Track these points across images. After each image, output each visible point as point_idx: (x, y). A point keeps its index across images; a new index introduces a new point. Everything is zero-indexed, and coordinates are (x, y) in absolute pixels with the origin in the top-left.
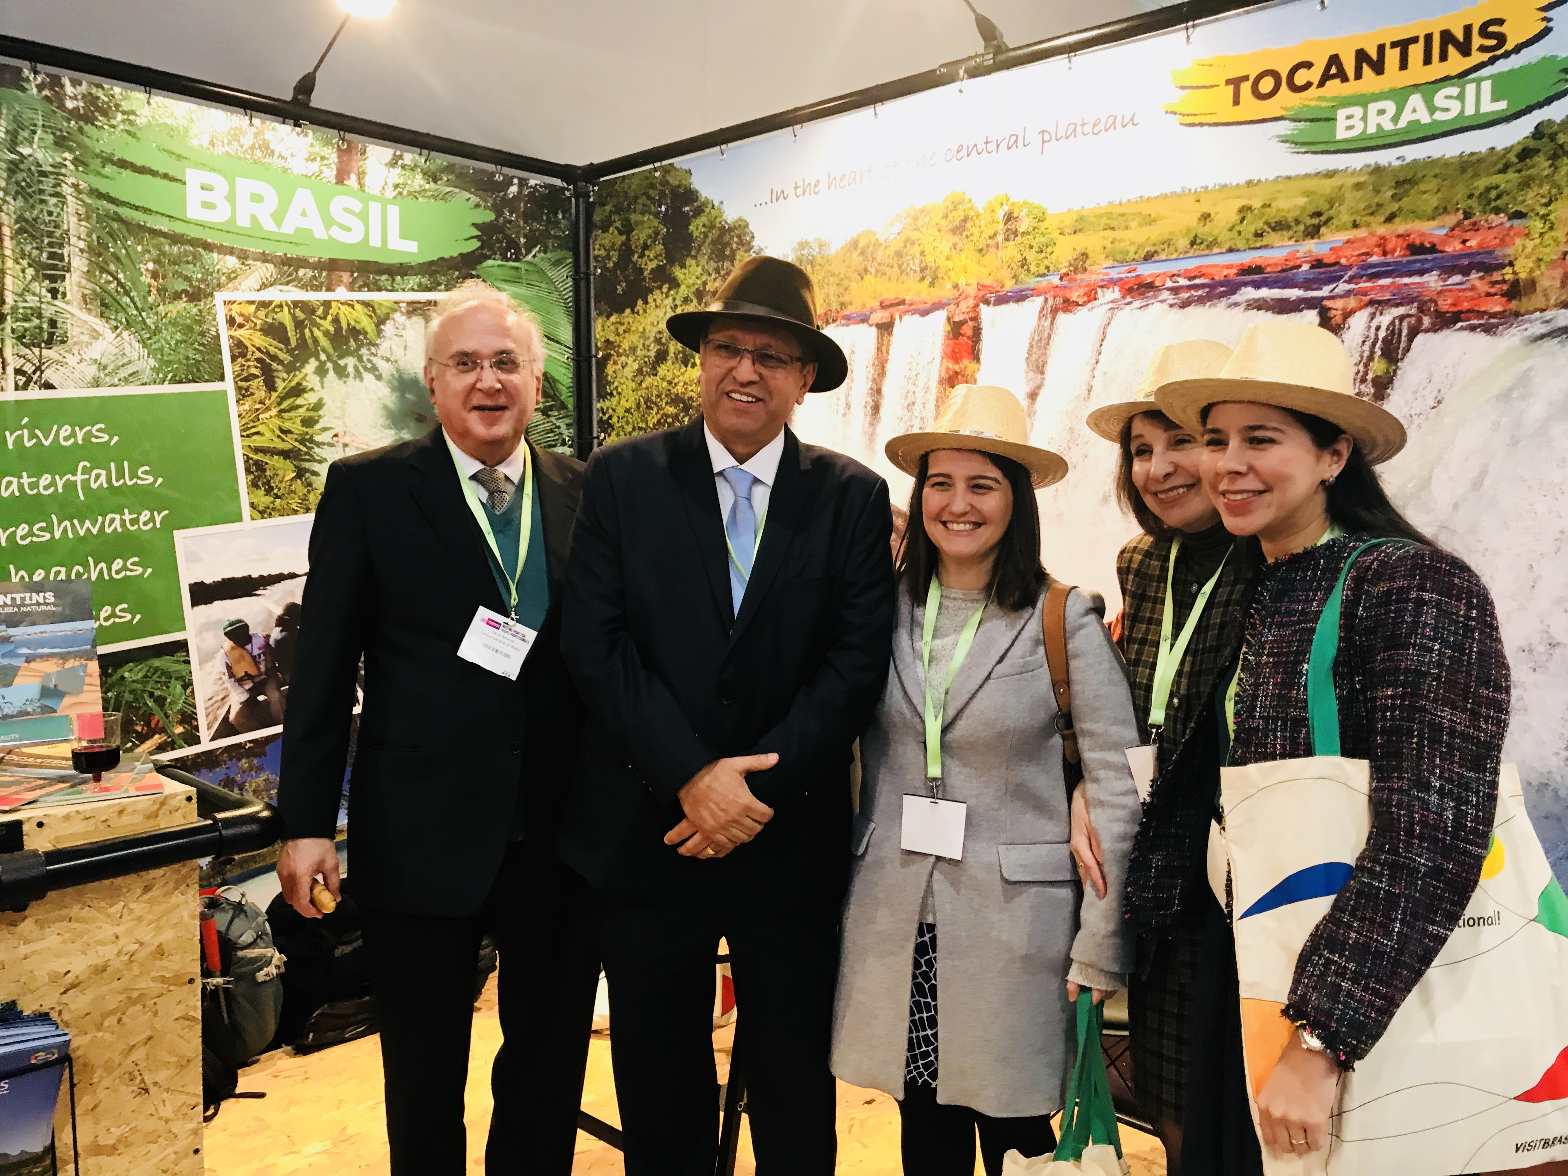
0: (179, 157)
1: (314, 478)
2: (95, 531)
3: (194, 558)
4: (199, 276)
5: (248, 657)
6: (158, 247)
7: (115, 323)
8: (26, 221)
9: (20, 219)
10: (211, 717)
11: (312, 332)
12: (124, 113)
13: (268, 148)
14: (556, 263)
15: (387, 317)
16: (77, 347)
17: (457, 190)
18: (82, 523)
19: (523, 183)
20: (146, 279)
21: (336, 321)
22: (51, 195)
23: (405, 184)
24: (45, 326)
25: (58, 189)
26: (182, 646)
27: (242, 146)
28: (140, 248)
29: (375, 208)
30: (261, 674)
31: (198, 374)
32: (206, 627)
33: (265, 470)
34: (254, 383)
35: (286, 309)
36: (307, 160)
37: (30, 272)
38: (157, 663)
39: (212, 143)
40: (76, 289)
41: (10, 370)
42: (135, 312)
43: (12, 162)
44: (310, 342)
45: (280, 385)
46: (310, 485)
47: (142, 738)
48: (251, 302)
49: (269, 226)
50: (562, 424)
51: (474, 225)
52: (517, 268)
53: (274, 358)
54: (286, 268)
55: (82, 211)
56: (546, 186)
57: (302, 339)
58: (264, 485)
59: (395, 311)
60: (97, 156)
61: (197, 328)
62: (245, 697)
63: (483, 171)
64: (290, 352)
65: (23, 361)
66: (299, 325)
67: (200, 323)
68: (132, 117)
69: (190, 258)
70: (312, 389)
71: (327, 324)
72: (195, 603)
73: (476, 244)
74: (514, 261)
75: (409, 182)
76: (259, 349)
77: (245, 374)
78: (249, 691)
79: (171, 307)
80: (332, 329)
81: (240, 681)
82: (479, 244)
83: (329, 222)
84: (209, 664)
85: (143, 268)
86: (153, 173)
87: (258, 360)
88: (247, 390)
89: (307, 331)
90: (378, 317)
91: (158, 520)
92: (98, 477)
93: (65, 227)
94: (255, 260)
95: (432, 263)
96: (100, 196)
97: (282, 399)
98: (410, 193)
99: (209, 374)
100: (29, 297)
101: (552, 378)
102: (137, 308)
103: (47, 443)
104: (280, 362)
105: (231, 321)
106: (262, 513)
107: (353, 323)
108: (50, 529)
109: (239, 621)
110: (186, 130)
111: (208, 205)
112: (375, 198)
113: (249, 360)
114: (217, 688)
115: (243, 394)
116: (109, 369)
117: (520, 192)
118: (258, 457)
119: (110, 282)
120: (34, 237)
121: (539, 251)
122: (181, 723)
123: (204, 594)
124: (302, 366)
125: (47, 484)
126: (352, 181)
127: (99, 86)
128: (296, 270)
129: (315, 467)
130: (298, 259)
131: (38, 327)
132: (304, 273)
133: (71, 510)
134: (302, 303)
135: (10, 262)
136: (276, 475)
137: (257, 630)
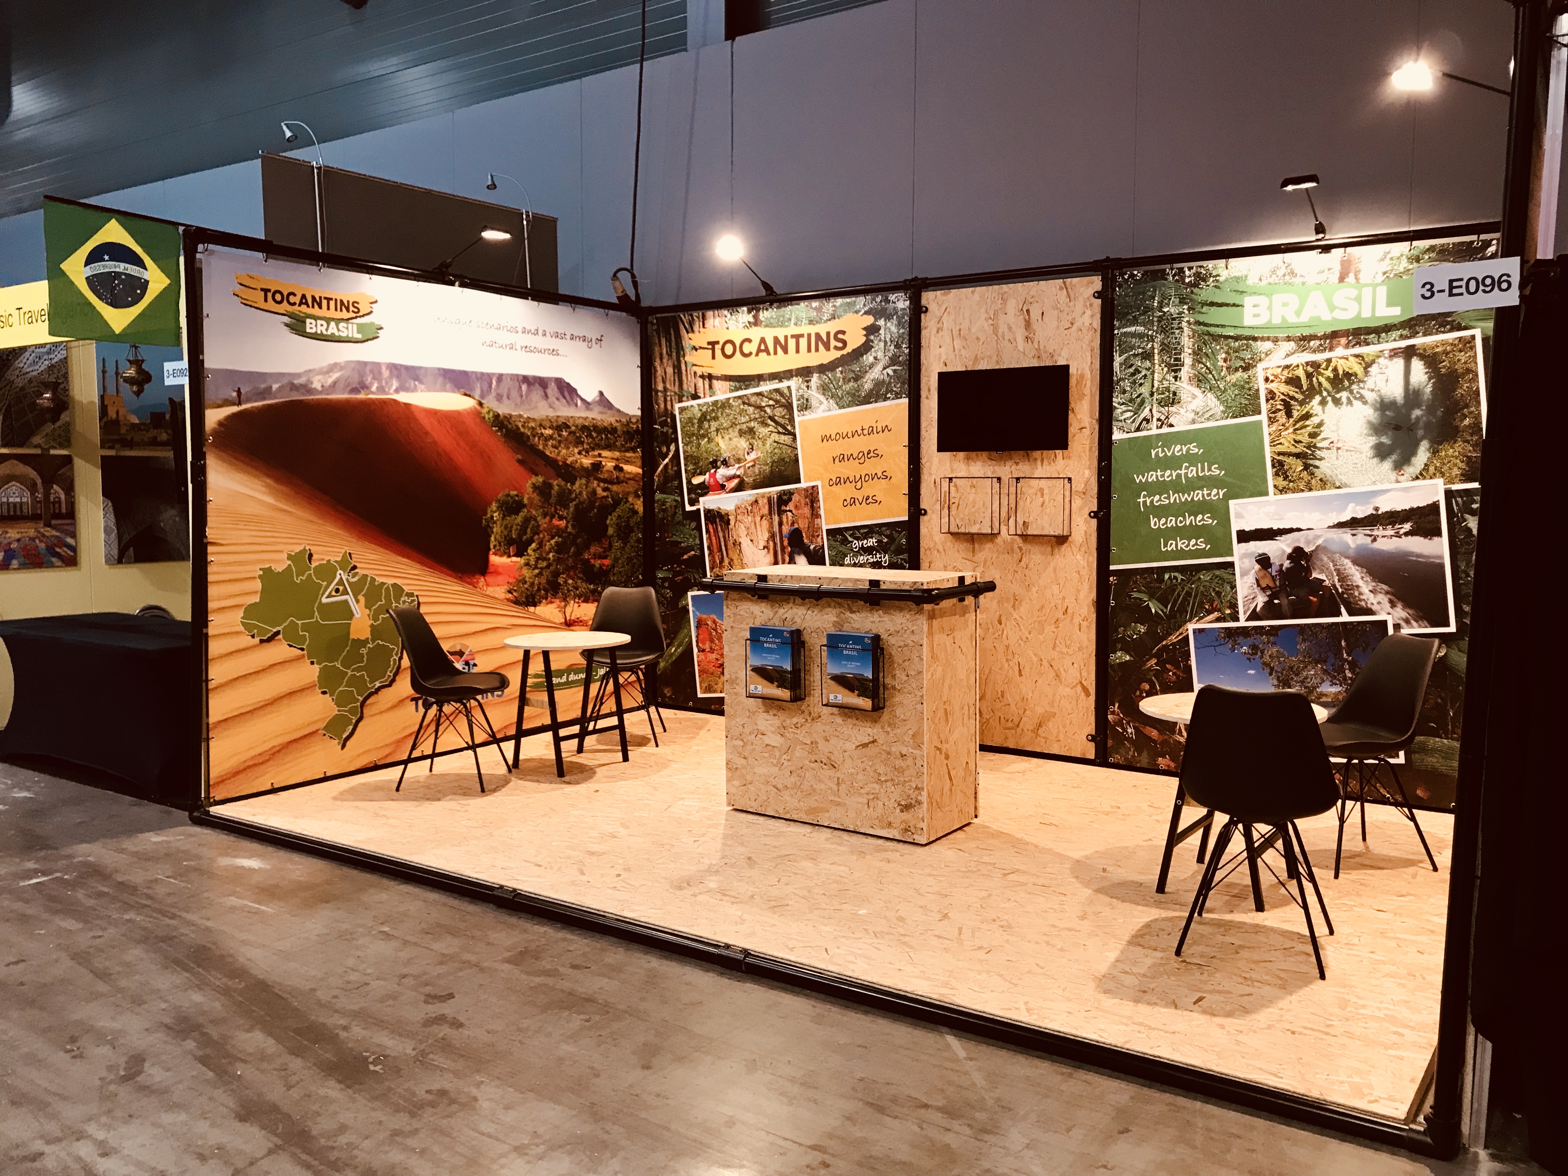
0: (1242, 292)
1: (1315, 469)
2: (1189, 499)
3: (1239, 516)
4: (1250, 356)
5: (1269, 576)
6: (1229, 345)
7: (1204, 389)
8: (1165, 344)
9: (1163, 344)
10: (1246, 607)
11: (1317, 379)
12: (1213, 276)
13: (1294, 273)
15: (1373, 362)
16: (1185, 404)
17: (1437, 263)
18: (1183, 495)
20: (1221, 363)
21: (1335, 370)
22: (1177, 329)
23: (1392, 271)
24: (1171, 395)
25: (1180, 325)
26: (1231, 565)
27: (1277, 277)
28: (1218, 347)
29: (1367, 291)
30: (1276, 587)
31: (1246, 412)
33: (1284, 466)
34: (1279, 414)
35: (1301, 367)
36: (1320, 273)
37: (1166, 369)
38: (1217, 572)
39: (1260, 279)
40: (1186, 374)
41: (1155, 419)
42: (1214, 382)
43: (1160, 317)
44: (1316, 385)
45: (1296, 414)
46: (1313, 474)
47: (1209, 612)
48: (1279, 367)
49: (1292, 319)
53: (1293, 398)
54: (1302, 342)
55: (1191, 334)
57: (1311, 384)
58: (1283, 474)
59: (1379, 357)
60: (1200, 303)
61: (1247, 386)
62: (1266, 599)
63: (1462, 243)
64: (1303, 393)
65: (1160, 414)
66: (1309, 376)
67: (1248, 383)
68: (1217, 278)
69: (1245, 347)
70: (1316, 415)
71: (1329, 373)
72: (1239, 541)
75: (1396, 268)
76: (1283, 394)
77: (1274, 409)
78: (1269, 596)
79: (1233, 376)
80: (1332, 376)
81: (1263, 590)
83: (1332, 308)
84: (1246, 577)
85: (1219, 357)
86: (1227, 305)
88: (1274, 418)
89: (1314, 379)
90: (1366, 363)
91: (1221, 494)
92: (1192, 471)
93: (1182, 344)
94: (1282, 341)
95: (1411, 320)
96: (1200, 324)
97: (1296, 422)
98: (1396, 275)
99: (1253, 411)
100: (1164, 382)
102: (1215, 380)
103: (1169, 454)
104: (1296, 400)
105: (1267, 380)
106: (1281, 491)
107: (1347, 370)
108: (1168, 498)
109: (1265, 554)
110: (1246, 276)
111: (1256, 316)
112: (1367, 285)
113: (1276, 401)
114: (1250, 591)
115: (1272, 421)
116: (1200, 414)
118: (1281, 458)
119: (1202, 368)
120: (1168, 352)
122: (1229, 608)
123: (1245, 537)
124: (1310, 401)
125: (1168, 475)
126: (1351, 278)
127: (1201, 267)
128: (1309, 342)
129: (1317, 463)
130: (1311, 335)
131: (1169, 397)
132: (1314, 344)
133: (1179, 488)
134: (1312, 362)
135: (1157, 367)
136: (1291, 468)
137: (1275, 560)
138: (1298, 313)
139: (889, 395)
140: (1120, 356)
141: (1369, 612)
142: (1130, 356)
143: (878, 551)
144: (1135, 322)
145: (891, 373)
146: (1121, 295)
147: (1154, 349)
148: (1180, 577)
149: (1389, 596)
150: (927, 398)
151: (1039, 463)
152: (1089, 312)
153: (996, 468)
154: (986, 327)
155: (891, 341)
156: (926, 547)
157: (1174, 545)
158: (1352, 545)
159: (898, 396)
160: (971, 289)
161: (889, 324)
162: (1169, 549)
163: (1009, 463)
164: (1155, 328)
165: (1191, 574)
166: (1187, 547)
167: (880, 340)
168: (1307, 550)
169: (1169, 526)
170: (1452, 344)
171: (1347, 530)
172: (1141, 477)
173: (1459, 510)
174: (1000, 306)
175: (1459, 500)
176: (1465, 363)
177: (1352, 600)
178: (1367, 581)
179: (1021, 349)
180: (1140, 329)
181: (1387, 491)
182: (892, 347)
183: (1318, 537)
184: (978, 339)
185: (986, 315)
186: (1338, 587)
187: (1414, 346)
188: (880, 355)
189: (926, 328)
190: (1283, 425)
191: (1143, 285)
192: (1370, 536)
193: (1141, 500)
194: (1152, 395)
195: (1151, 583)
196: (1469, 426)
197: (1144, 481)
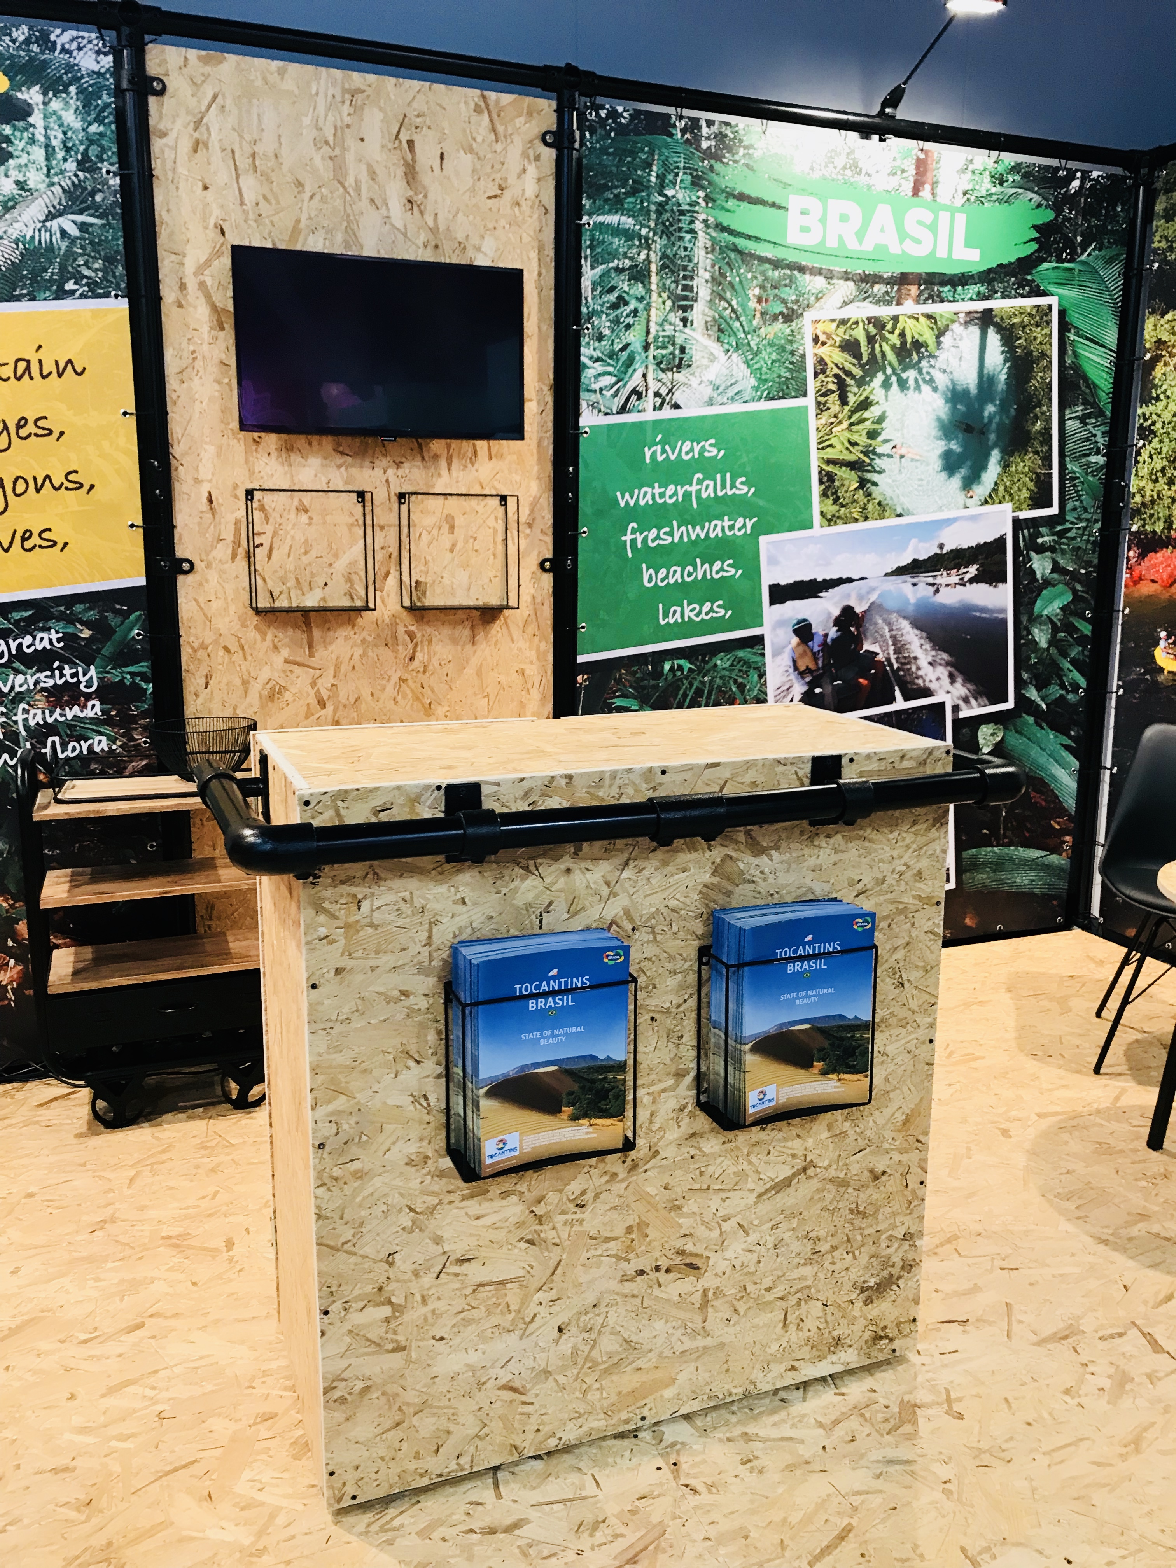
0: (786, 185)
1: (873, 488)
2: (703, 536)
3: (773, 561)
4: (794, 298)
5: (809, 653)
6: (763, 273)
7: (727, 346)
8: (667, 257)
9: (664, 256)
11: (881, 347)
12: (745, 148)
13: (856, 167)
14: (1109, 261)
15: (947, 328)
16: (699, 370)
17: (1021, 191)
18: (694, 529)
19: (1085, 175)
20: (753, 304)
21: (902, 335)
22: (687, 232)
23: (973, 190)
24: (677, 352)
25: (693, 226)
26: (759, 640)
27: (835, 168)
28: (749, 275)
29: (944, 216)
31: (786, 391)
32: (780, 624)
33: (834, 481)
34: (830, 398)
35: (861, 325)
36: (889, 175)
37: (669, 303)
38: (741, 654)
39: (812, 169)
40: (701, 316)
41: (651, 393)
42: (743, 336)
43: (660, 204)
44: (879, 355)
45: (852, 399)
46: (869, 495)
48: (833, 321)
49: (852, 245)
50: (1098, 432)
51: (1034, 227)
52: (1070, 269)
53: (849, 373)
54: (864, 285)
55: (709, 244)
56: (1109, 177)
57: (872, 353)
58: (833, 494)
59: (953, 321)
60: (723, 191)
61: (789, 348)
62: (805, 688)
63: (1047, 168)
64: (862, 366)
65: (660, 384)
66: (871, 340)
67: (791, 342)
68: (751, 151)
69: (788, 281)
70: (877, 403)
71: (895, 339)
72: (772, 603)
73: (1034, 246)
74: (1069, 261)
75: (977, 187)
76: (836, 365)
77: (824, 390)
78: (808, 683)
79: (769, 328)
80: (898, 343)
81: (802, 674)
82: (1036, 246)
83: (903, 235)
84: (780, 657)
85: (751, 293)
86: (764, 203)
87: (836, 376)
88: (825, 404)
89: (877, 346)
90: (939, 329)
91: (749, 525)
92: (707, 487)
93: (696, 261)
94: (838, 279)
95: (990, 271)
96: (722, 228)
97: (853, 412)
98: (977, 199)
99: (796, 390)
100: (667, 327)
101: (1094, 383)
102: (744, 331)
103: (673, 457)
104: (853, 377)
105: (816, 340)
106: (829, 521)
107: (917, 336)
108: (671, 534)
109: (804, 620)
110: (792, 158)
111: (805, 229)
112: (944, 208)
113: (827, 376)
114: (785, 679)
115: (821, 407)
116: (721, 389)
117: (1082, 186)
118: (831, 468)
119: (725, 309)
120: (673, 272)
121: (1093, 250)
123: (779, 594)
124: (871, 380)
125: (672, 494)
126: (926, 192)
127: (727, 124)
128: (872, 287)
129: (875, 477)
130: (875, 276)
131: (672, 353)
132: (879, 289)
133: (687, 517)
134: (875, 318)
135: (654, 296)
136: (842, 485)
137: (818, 629)
138: (860, 235)
139: (70, 286)
140: (592, 268)
141: (927, 692)
142: (609, 270)
143: (64, 660)
144: (617, 205)
145: (74, 231)
146: (593, 148)
147: (650, 262)
148: (686, 665)
149: (949, 668)
150: (180, 306)
151: (443, 463)
152: (532, 171)
153: (354, 471)
154: (318, 161)
155: (68, 150)
156: (196, 645)
157: (678, 615)
158: (913, 601)
159: (95, 291)
160: (276, 64)
161: (56, 105)
162: (672, 621)
163: (384, 462)
164: (652, 224)
165: (703, 660)
166: (698, 615)
167: (32, 141)
168: (859, 610)
169: (672, 581)
170: (1030, 315)
171: (907, 578)
172: (627, 496)
173: (1025, 545)
174: (347, 120)
175: (1026, 531)
176: (1041, 343)
177: (908, 678)
178: (926, 650)
179: (399, 224)
180: (628, 222)
181: (955, 520)
182: (71, 166)
183: (873, 589)
184: (300, 184)
185: (315, 133)
186: (894, 661)
187: (991, 310)
188: (35, 179)
189: (163, 135)
190: (835, 416)
191: (633, 137)
192: (933, 585)
193: (628, 538)
194: (646, 347)
195: (643, 679)
196: (1039, 432)
197: (632, 503)
